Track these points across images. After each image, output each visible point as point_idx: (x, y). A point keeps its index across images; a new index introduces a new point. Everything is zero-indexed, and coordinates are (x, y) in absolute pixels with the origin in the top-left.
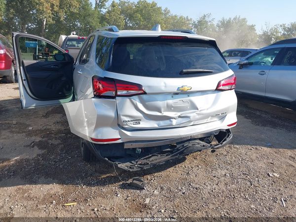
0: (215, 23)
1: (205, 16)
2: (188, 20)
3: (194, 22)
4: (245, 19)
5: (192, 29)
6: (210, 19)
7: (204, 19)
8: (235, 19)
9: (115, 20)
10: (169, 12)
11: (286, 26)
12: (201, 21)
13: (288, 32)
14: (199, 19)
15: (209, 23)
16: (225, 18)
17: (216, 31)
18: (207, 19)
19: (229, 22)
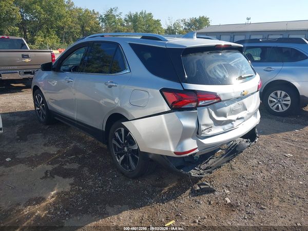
0: (123, 17)
1: (112, 10)
2: (95, 14)
3: (101, 16)
4: (150, 14)
5: (99, 23)
6: (117, 13)
7: (111, 12)
8: (141, 13)
9: (7, 12)
10: (72, 4)
11: (187, 21)
12: (109, 15)
13: (188, 26)
14: (106, 13)
15: (117, 17)
16: (132, 13)
17: (124, 25)
18: (114, 13)
19: (136, 16)
